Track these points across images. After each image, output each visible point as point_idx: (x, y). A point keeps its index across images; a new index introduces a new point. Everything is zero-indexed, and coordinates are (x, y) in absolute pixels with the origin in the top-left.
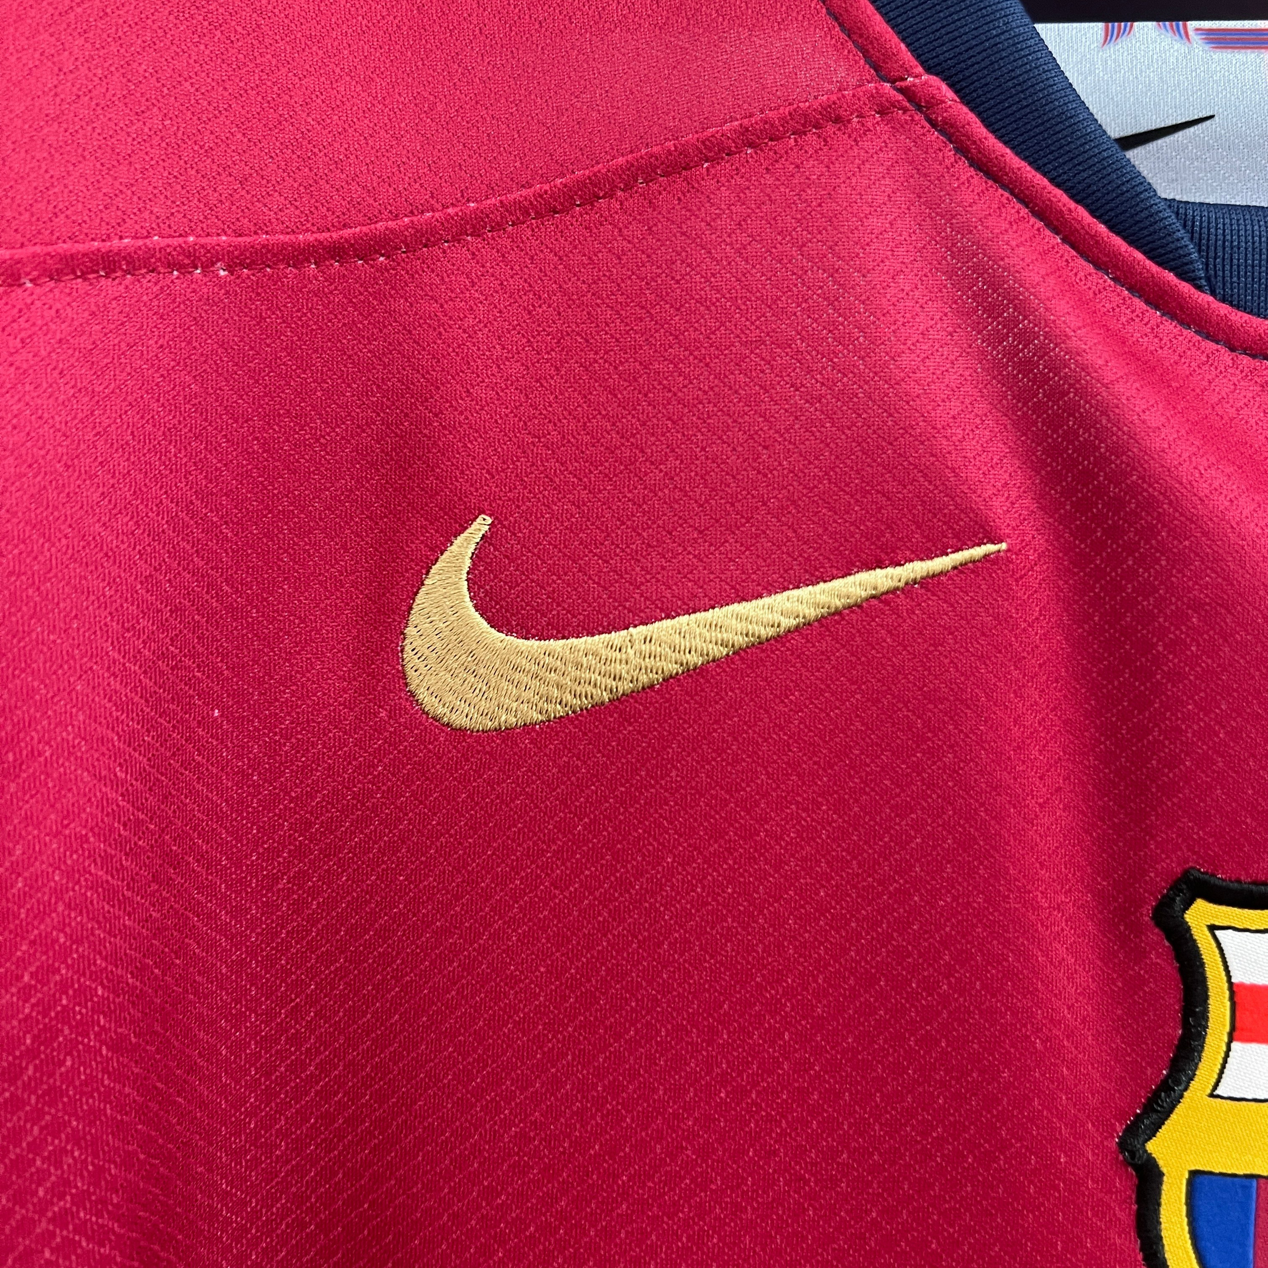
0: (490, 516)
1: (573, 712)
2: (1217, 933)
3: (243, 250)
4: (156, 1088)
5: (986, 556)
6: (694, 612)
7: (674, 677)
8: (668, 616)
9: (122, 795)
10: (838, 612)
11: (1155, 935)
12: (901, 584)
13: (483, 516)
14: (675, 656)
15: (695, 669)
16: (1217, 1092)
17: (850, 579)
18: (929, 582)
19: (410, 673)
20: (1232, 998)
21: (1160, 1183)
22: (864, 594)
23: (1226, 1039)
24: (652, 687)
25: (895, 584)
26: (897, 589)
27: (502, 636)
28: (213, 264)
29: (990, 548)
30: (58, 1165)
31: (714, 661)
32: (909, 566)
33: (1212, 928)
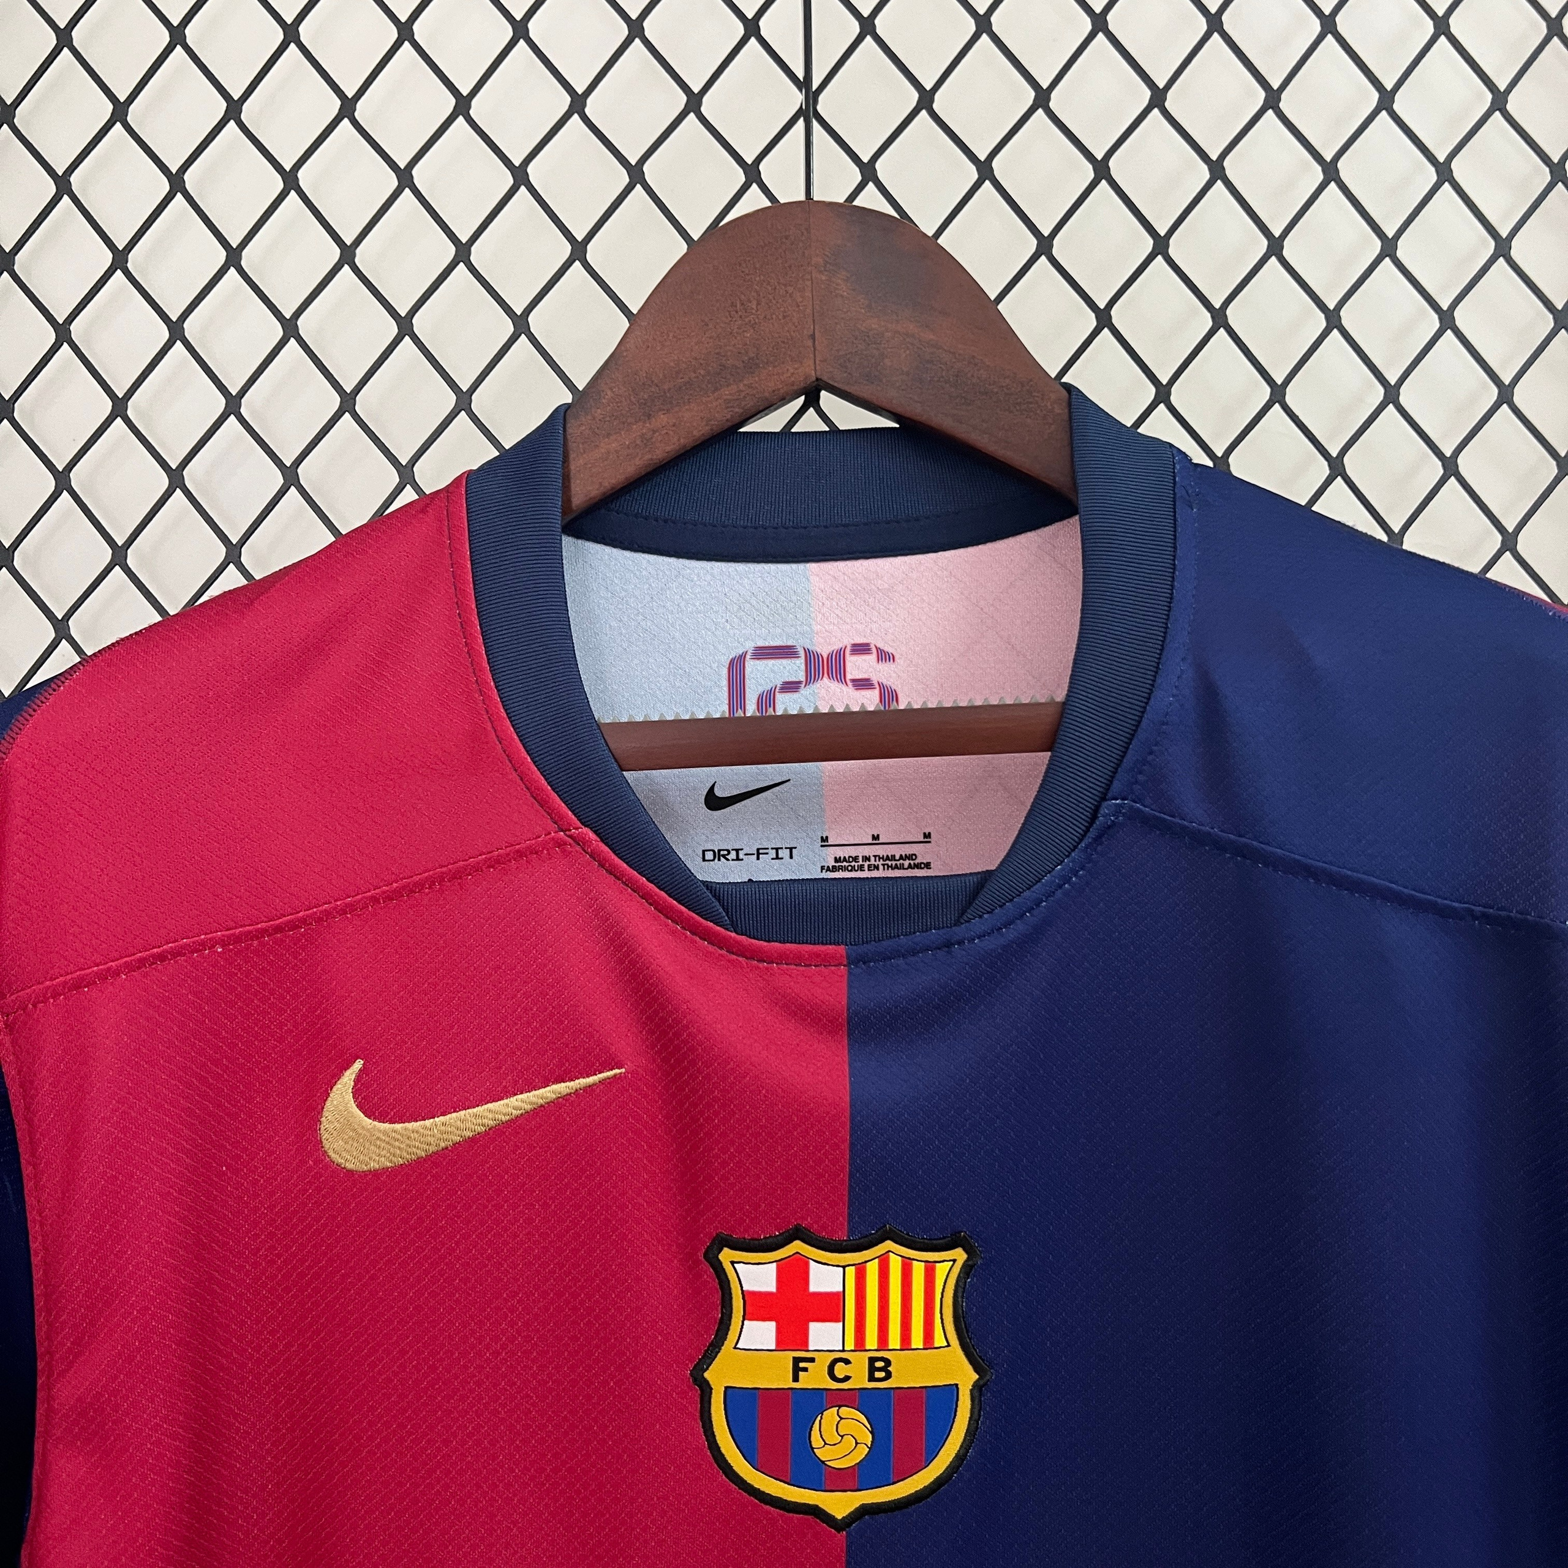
0: (362, 1059)
1: (408, 1161)
2: (735, 1265)
3: (229, 937)
4: (199, 1362)
5: (615, 1075)
6: (468, 1108)
7: (459, 1143)
8: (455, 1111)
9: (178, 1219)
10: (542, 1106)
11: (706, 1265)
12: (573, 1091)
13: (359, 1060)
14: (459, 1132)
15: (469, 1138)
16: (738, 1346)
17: (548, 1089)
18: (588, 1089)
19: (325, 1142)
20: (743, 1298)
21: (711, 1393)
22: (554, 1096)
23: (741, 1319)
24: (447, 1148)
25: (568, 1091)
26: (571, 1093)
27: (371, 1121)
28: (214, 947)
29: (617, 1071)
30: (153, 1402)
31: (478, 1134)
32: (577, 1081)
33: (733, 1263)
